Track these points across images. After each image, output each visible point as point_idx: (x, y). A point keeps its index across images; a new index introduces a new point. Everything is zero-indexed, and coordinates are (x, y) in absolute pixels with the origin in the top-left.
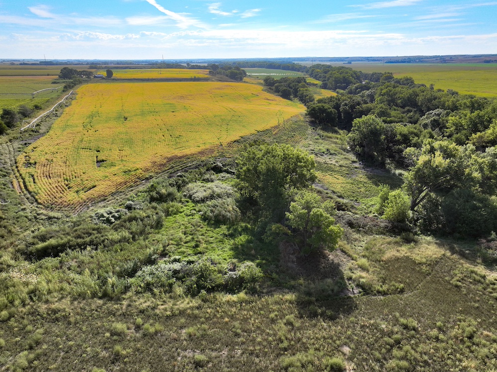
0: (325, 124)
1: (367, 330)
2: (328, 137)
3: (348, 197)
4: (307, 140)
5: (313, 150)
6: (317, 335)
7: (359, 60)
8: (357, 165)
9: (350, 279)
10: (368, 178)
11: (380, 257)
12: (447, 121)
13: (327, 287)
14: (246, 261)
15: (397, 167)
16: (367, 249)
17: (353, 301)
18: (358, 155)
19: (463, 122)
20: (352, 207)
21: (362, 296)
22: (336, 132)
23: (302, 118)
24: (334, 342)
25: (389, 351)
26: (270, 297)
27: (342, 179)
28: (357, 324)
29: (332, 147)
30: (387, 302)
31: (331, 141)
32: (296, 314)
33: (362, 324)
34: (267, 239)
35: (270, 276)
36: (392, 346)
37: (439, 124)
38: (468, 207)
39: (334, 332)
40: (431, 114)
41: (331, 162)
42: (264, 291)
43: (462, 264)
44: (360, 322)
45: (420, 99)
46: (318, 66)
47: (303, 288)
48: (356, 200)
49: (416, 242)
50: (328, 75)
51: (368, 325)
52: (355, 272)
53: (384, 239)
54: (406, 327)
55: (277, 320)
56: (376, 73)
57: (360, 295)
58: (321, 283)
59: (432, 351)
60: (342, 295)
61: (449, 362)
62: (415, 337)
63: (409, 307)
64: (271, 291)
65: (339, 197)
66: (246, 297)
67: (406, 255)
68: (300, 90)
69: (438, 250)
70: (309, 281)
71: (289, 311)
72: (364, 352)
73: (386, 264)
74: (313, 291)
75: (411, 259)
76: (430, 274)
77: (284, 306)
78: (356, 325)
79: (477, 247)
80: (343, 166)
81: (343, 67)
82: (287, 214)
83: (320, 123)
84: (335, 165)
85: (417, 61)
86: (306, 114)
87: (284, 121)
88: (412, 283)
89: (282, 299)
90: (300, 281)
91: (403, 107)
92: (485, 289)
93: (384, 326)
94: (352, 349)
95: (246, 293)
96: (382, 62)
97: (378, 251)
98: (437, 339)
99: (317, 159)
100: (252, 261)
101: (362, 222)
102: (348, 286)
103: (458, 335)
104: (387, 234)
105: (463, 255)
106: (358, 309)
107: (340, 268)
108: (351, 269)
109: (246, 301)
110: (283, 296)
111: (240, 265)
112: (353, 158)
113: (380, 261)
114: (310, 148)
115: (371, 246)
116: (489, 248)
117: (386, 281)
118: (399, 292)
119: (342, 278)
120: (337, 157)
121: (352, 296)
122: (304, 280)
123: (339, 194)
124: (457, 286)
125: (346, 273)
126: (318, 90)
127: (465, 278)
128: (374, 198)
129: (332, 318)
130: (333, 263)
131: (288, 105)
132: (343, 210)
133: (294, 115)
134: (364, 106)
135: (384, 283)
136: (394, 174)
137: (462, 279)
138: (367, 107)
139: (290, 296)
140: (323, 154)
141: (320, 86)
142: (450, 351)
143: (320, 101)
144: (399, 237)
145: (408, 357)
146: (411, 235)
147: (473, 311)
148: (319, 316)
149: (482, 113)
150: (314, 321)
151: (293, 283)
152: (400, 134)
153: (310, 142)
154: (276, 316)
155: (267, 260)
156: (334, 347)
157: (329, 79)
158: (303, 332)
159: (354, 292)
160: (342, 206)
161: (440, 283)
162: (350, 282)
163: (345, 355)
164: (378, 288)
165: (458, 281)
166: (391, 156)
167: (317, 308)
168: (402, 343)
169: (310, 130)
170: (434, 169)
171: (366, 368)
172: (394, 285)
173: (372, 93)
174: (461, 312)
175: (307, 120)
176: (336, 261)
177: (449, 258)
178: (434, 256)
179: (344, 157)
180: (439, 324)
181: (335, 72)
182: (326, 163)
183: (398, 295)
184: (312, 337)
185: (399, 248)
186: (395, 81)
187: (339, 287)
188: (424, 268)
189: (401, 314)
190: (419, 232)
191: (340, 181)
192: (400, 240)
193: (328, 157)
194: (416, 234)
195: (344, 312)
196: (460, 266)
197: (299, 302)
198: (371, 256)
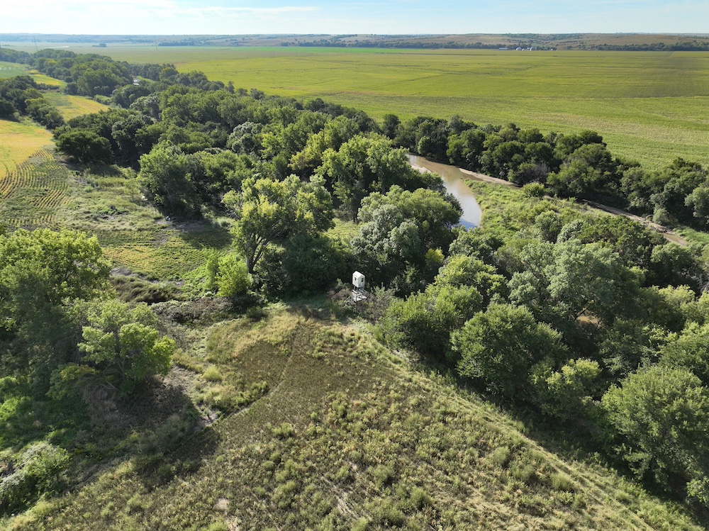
0: (95, 163)
1: (241, 464)
2: (106, 185)
3: (165, 275)
4: (72, 197)
5: (89, 212)
6: (180, 506)
7: (117, 41)
8: (163, 223)
9: (201, 402)
10: (185, 239)
11: (230, 354)
12: (261, 139)
13: (174, 429)
14: (29, 445)
15: (218, 214)
16: (211, 348)
17: (214, 432)
18: (160, 207)
19: (280, 139)
20: (175, 290)
21: (222, 419)
22: (117, 173)
23: (51, 157)
24: (205, 502)
25: (271, 477)
26: (92, 484)
27: (148, 251)
28: (227, 461)
29: (118, 200)
30: (253, 413)
31: (113, 191)
32: (141, 490)
33: (233, 458)
34: (57, 394)
35: (82, 450)
36: (272, 469)
37: (252, 144)
38: (308, 257)
39: (201, 489)
40: (240, 129)
41: (123, 227)
42: (79, 479)
43: (318, 328)
44: (229, 457)
45: (222, 110)
46: (49, 53)
47: (140, 446)
48: (177, 278)
49: (265, 316)
50: (73, 70)
51: (239, 456)
52: (205, 389)
53: (228, 325)
54: (282, 437)
55: (114, 514)
56: (150, 66)
57: (219, 419)
58: (165, 426)
59: (314, 451)
60: (198, 430)
61: (332, 456)
62: (294, 445)
63: (279, 408)
64: (91, 474)
65: (152, 280)
66: (50, 505)
67: (258, 339)
68: (29, 103)
69: (291, 318)
70: (146, 430)
71: (129, 490)
72: (244, 494)
73: (240, 360)
74: (155, 443)
75: (266, 342)
76: (290, 353)
77: (119, 488)
78: (225, 463)
79: (327, 302)
80: (143, 229)
81: (95, 56)
82: (81, 346)
83: (86, 161)
84: (131, 230)
85: (203, 42)
86: (56, 150)
87: (18, 168)
88: (275, 374)
89: (113, 479)
90: (132, 436)
91: (203, 122)
92: (344, 350)
93: (258, 448)
94: (231, 499)
95: (48, 498)
96: (154, 44)
97: (225, 346)
98: (315, 434)
99: (99, 226)
100: (41, 438)
101: (194, 309)
102: (201, 414)
103: (334, 419)
104: (230, 315)
105: (318, 317)
106: (222, 441)
107: (184, 392)
108: (198, 389)
109: (52, 511)
110: (113, 472)
111: (19, 455)
112: (155, 212)
113: (231, 360)
114: (82, 209)
115: (215, 342)
116: (339, 298)
117: (246, 385)
118: (264, 393)
119: (191, 406)
120: (130, 216)
121: (210, 425)
122: (138, 431)
123: (150, 276)
124: (320, 358)
125: (194, 396)
126: (63, 97)
127: (325, 345)
128: (201, 267)
129: (193, 470)
130: (172, 389)
131: (15, 132)
132: (164, 300)
133: (35, 153)
134: (149, 128)
135: (243, 389)
136: (217, 224)
137: (323, 347)
138: (154, 130)
139: (125, 467)
140: (106, 215)
141: (65, 91)
142: (329, 442)
143: (74, 123)
144: (245, 316)
145: (293, 474)
146: (258, 308)
147: (341, 382)
148: (176, 476)
149: (296, 127)
150: (170, 488)
151: (122, 444)
152: (210, 168)
153: (79, 199)
154: (112, 508)
155: (67, 426)
156: (208, 509)
157: (76, 78)
158: (160, 510)
159: (211, 418)
160: (160, 293)
161: (304, 362)
162: (203, 407)
163: (222, 511)
164: (239, 399)
165: (320, 351)
166: (206, 200)
167: (169, 465)
168: (282, 459)
169: (72, 176)
170: (263, 220)
171: (252, 513)
172: (256, 388)
173: (153, 101)
174: (330, 389)
175: (61, 158)
176: (175, 385)
177: (304, 325)
178: (289, 329)
179: (141, 214)
180: (313, 415)
181: (83, 65)
182: (117, 230)
183: (264, 398)
184: (174, 512)
185: (249, 333)
186: (181, 77)
187: (190, 421)
188: (282, 348)
189: (273, 421)
190: (266, 300)
191: (146, 255)
192: (248, 320)
193: (117, 220)
194: (263, 305)
195: (206, 453)
196: (317, 332)
197: (141, 469)
198: (219, 357)
